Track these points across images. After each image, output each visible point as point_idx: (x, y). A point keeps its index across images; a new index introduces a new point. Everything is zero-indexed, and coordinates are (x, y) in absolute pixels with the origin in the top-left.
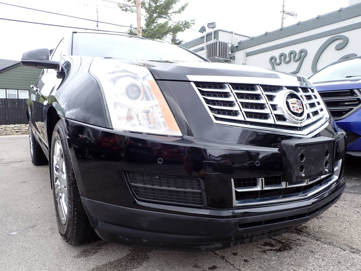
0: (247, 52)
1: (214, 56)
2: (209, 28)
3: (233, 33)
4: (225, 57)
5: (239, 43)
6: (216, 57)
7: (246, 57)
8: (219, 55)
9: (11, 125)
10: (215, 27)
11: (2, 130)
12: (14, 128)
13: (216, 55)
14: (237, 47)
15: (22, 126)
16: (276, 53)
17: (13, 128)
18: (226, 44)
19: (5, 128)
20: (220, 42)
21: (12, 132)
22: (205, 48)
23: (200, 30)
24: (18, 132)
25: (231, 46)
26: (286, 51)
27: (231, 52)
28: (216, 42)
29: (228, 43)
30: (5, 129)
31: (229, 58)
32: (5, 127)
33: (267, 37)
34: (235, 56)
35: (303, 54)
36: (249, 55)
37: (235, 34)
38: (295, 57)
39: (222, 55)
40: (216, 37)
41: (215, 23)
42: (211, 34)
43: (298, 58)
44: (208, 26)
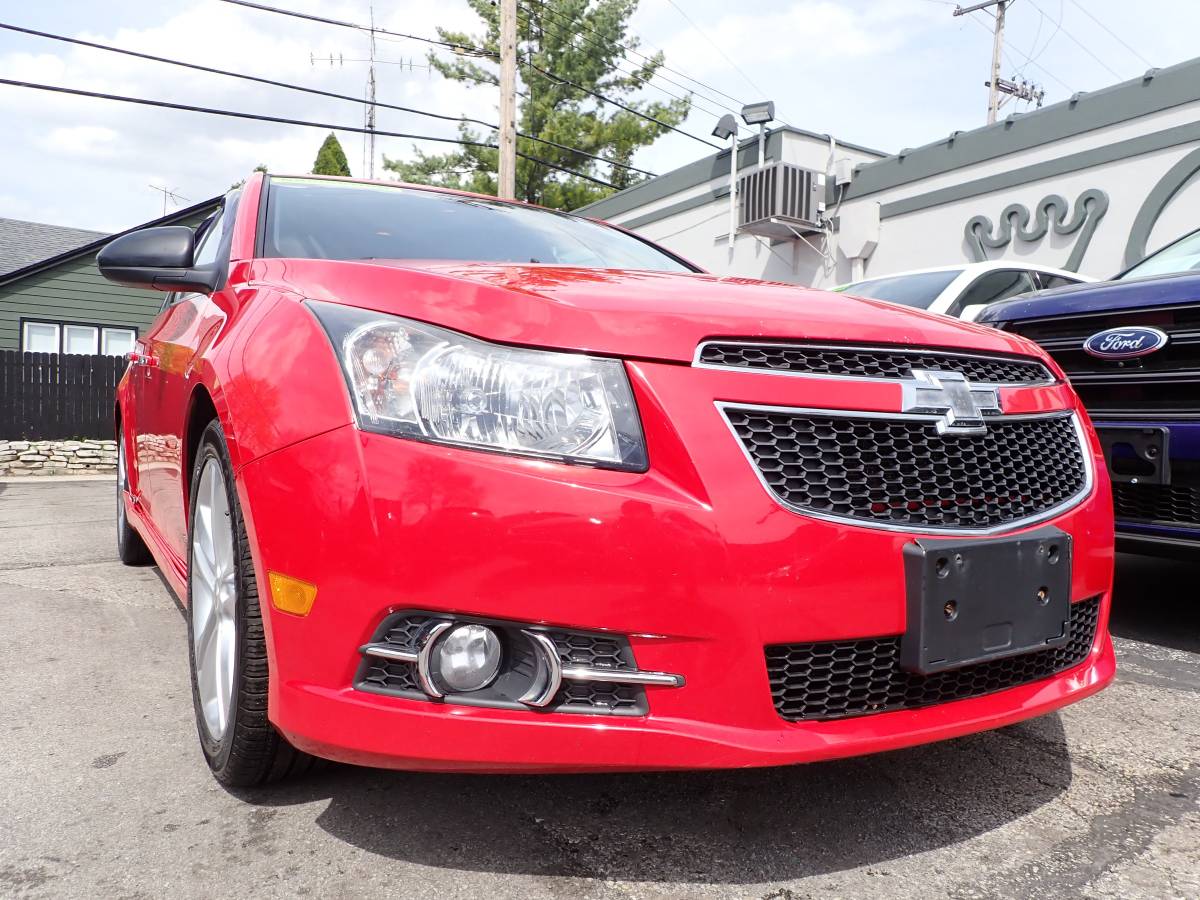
0: (882, 204)
1: (766, 215)
2: (748, 124)
3: (833, 142)
4: (803, 219)
5: (857, 172)
6: (774, 220)
7: (881, 219)
8: (785, 212)
9: (68, 442)
10: (771, 120)
11: (37, 458)
12: (80, 453)
13: (773, 213)
14: (846, 185)
15: (106, 447)
16: (992, 208)
17: (74, 451)
18: (809, 174)
19: (47, 453)
20: (786, 169)
21: (70, 466)
22: (733, 190)
23: (717, 128)
24: (91, 466)
25: (827, 182)
26: (1030, 197)
27: (824, 205)
28: (775, 169)
29: (817, 173)
30: (48, 456)
31: (819, 224)
32: (48, 447)
33: (955, 150)
34: (838, 218)
35: (1091, 208)
36: (889, 213)
37: (839, 144)
38: (1062, 220)
39: (792, 214)
40: (773, 152)
41: (769, 106)
42: (755, 142)
43: (1072, 222)
44: (743, 116)
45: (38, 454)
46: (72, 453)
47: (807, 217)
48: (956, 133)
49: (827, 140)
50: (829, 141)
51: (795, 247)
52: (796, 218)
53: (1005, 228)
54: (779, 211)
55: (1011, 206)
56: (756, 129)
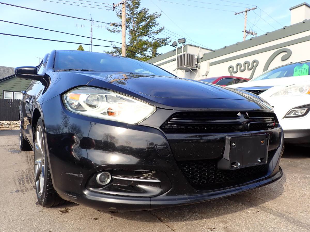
0: (210, 62)
1: (183, 65)
2: (180, 43)
5: (204, 55)
6: (185, 66)
7: (210, 66)
8: (187, 64)
9: (15, 121)
10: (185, 42)
11: (7, 125)
12: (18, 124)
13: (184, 65)
14: (202, 58)
16: (234, 63)
17: (16, 123)
18: (193, 56)
19: (9, 124)
20: (187, 54)
21: (15, 127)
22: (176, 59)
23: (172, 44)
25: (197, 57)
26: (242, 61)
27: (197, 63)
28: (185, 54)
29: (195, 55)
31: (196, 67)
32: (10, 122)
33: (226, 50)
34: (200, 66)
35: (255, 64)
36: (212, 64)
37: (201, 48)
38: (249, 66)
39: (189, 65)
40: (185, 50)
41: (184, 39)
42: (181, 47)
43: (251, 67)
44: (178, 42)
45: (7, 124)
46: (16, 124)
47: (193, 66)
48: (226, 46)
49: (198, 47)
50: (199, 47)
51: (191, 73)
52: (190, 66)
53: (237, 68)
54: (186, 64)
55: (239, 63)
56: (181, 45)
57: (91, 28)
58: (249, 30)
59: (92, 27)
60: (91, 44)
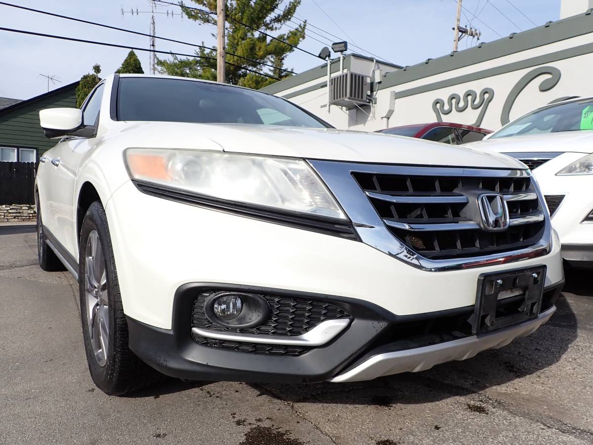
0: (396, 92)
1: (343, 97)
2: (335, 52)
4: (360, 99)
5: (385, 76)
6: (346, 99)
7: (395, 99)
8: (351, 95)
9: (4, 206)
10: (346, 50)
12: (10, 211)
13: (346, 96)
14: (380, 83)
15: (23, 208)
16: (443, 94)
17: (8, 210)
18: (363, 77)
20: (352, 75)
21: (5, 218)
22: (328, 83)
23: (320, 54)
24: (17, 217)
25: (371, 81)
26: (460, 90)
27: (370, 92)
28: (346, 75)
29: (366, 76)
31: (368, 101)
33: (430, 67)
34: (376, 98)
35: (486, 96)
36: (399, 96)
37: (378, 62)
38: (474, 101)
39: (355, 97)
40: (347, 65)
41: (345, 43)
42: (338, 60)
43: (479, 102)
44: (333, 48)
46: (6, 211)
47: (362, 98)
48: (429, 60)
49: (371, 60)
50: (373, 61)
51: (357, 112)
53: (451, 105)
54: (348, 95)
55: (455, 94)
56: (339, 54)
57: (153, 17)
58: (466, 27)
59: (155, 15)
60: (152, 48)
